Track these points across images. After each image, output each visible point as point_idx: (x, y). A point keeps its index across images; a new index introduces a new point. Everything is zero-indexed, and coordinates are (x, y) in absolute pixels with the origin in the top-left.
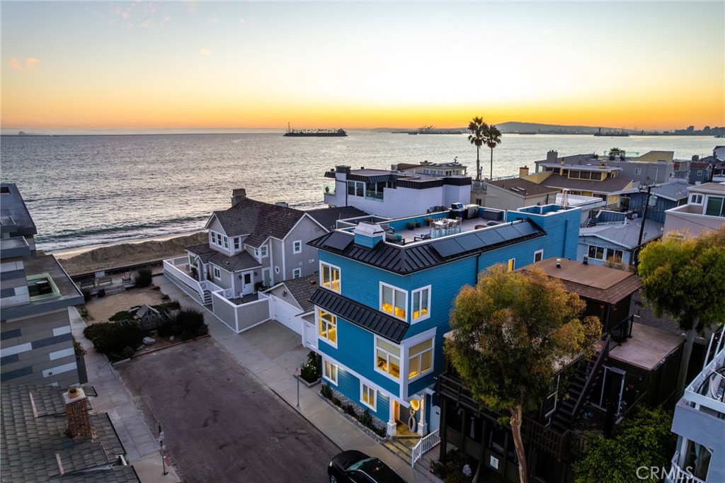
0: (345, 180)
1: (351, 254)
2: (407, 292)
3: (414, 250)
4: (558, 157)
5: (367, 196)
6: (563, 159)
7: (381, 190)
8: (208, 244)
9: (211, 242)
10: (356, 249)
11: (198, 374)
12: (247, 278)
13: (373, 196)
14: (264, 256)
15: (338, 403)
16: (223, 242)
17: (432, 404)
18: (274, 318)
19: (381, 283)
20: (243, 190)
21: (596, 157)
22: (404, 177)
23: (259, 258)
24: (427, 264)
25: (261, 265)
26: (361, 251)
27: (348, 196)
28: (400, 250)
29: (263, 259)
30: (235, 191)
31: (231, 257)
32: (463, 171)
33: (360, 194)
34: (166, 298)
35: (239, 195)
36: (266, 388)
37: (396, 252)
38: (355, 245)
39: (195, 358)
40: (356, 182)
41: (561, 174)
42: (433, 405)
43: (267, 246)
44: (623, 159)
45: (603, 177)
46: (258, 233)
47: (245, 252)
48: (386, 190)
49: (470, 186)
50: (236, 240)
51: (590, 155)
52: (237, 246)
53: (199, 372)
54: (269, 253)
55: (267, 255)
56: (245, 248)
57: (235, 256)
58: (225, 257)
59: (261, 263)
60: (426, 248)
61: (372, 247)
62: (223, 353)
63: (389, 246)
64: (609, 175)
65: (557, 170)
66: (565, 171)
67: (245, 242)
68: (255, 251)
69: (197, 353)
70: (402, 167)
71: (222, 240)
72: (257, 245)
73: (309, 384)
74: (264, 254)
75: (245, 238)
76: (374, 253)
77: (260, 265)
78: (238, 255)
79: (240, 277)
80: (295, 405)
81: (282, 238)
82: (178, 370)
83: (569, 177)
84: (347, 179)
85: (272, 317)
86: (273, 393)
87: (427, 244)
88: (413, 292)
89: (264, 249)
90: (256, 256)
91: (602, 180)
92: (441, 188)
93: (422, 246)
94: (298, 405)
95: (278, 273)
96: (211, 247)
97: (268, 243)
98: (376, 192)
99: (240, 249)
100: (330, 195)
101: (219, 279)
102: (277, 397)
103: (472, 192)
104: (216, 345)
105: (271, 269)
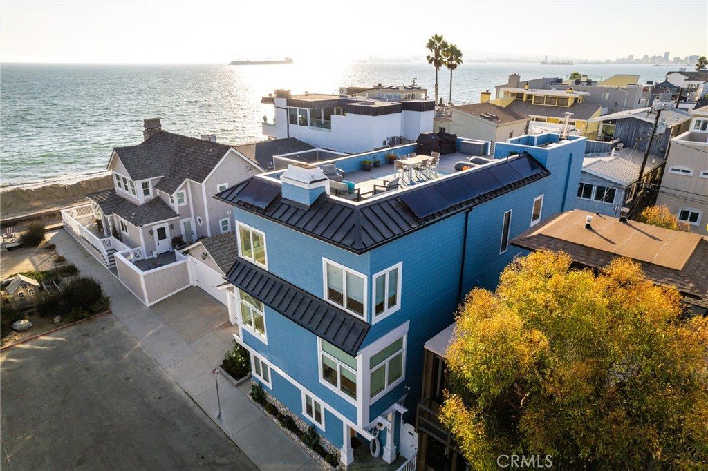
0: (285, 106)
1: (277, 215)
2: (365, 278)
3: (377, 210)
4: (521, 81)
5: (312, 125)
6: (527, 83)
7: (328, 118)
8: (114, 189)
9: (117, 188)
10: (285, 207)
11: (85, 372)
12: (162, 234)
13: (319, 125)
14: (182, 205)
15: (274, 411)
16: (130, 188)
17: (402, 422)
18: (196, 284)
19: (325, 261)
20: (157, 121)
21: (560, 81)
22: (355, 102)
23: (176, 206)
24: (397, 231)
25: (178, 215)
26: (292, 210)
27: (290, 125)
28: (352, 208)
29: (179, 208)
30: (147, 122)
31: (141, 206)
32: (424, 94)
33: (304, 123)
34: (60, 260)
35: (152, 127)
36: (177, 389)
37: (346, 213)
38: (282, 201)
39: (87, 346)
40: (298, 108)
41: (525, 99)
42: (405, 423)
43: (184, 191)
44: (589, 82)
45: (570, 102)
46: (173, 175)
47: (158, 200)
48: (334, 117)
49: (433, 111)
50: (145, 185)
51: (554, 79)
52: (146, 193)
53: (88, 370)
54: (188, 200)
55: (185, 203)
56: (158, 194)
57: (145, 205)
58: (133, 205)
59: (177, 212)
60: (393, 203)
61: (308, 203)
62: (125, 336)
63: (335, 203)
64: (576, 100)
65: (520, 95)
66: (529, 96)
67: (157, 186)
68: (170, 198)
69: (90, 340)
70: (352, 91)
71: (128, 184)
72: (171, 191)
73: (236, 382)
74: (181, 201)
75: (157, 182)
76: (312, 213)
77: (176, 215)
78: (149, 204)
79: (151, 232)
80: (214, 417)
81: (201, 181)
82: (58, 368)
83: (533, 103)
84: (288, 105)
85: (193, 282)
86: (188, 398)
87: (395, 198)
88: (375, 276)
89: (180, 195)
90: (170, 204)
91: (569, 106)
92: (400, 114)
93: (387, 200)
94: (219, 416)
95: (200, 225)
96: (118, 193)
97: (185, 187)
98: (322, 120)
99: (151, 196)
100: (269, 125)
101: (127, 234)
102: (192, 404)
103: (435, 119)
104: (118, 326)
105: (192, 220)
